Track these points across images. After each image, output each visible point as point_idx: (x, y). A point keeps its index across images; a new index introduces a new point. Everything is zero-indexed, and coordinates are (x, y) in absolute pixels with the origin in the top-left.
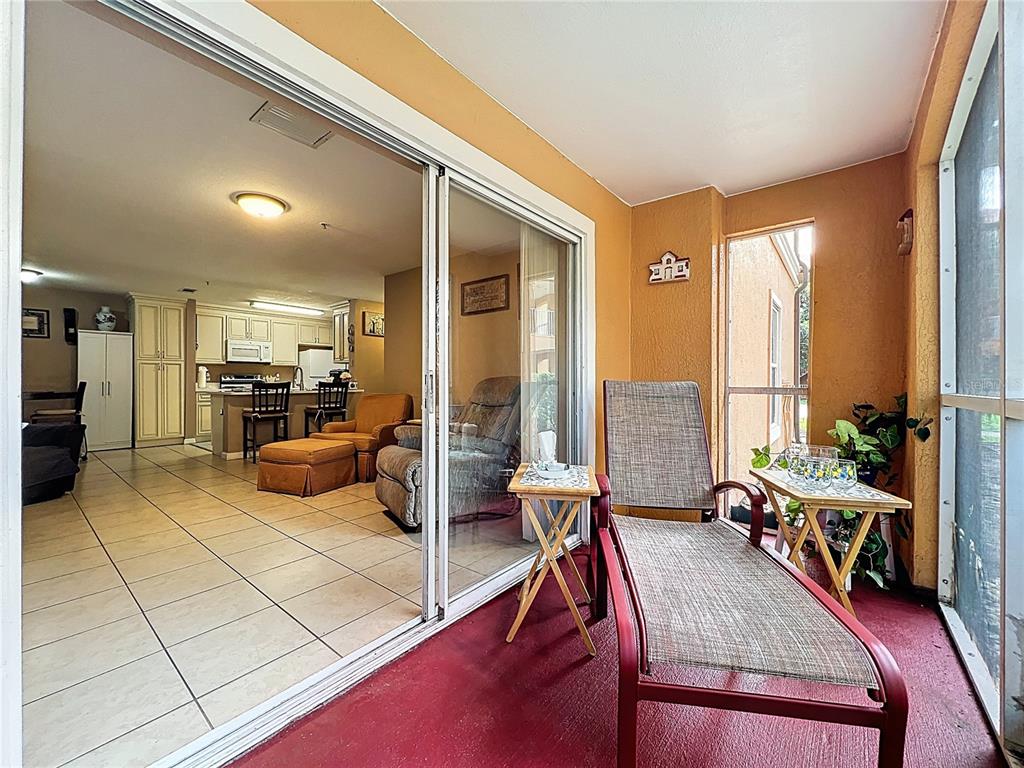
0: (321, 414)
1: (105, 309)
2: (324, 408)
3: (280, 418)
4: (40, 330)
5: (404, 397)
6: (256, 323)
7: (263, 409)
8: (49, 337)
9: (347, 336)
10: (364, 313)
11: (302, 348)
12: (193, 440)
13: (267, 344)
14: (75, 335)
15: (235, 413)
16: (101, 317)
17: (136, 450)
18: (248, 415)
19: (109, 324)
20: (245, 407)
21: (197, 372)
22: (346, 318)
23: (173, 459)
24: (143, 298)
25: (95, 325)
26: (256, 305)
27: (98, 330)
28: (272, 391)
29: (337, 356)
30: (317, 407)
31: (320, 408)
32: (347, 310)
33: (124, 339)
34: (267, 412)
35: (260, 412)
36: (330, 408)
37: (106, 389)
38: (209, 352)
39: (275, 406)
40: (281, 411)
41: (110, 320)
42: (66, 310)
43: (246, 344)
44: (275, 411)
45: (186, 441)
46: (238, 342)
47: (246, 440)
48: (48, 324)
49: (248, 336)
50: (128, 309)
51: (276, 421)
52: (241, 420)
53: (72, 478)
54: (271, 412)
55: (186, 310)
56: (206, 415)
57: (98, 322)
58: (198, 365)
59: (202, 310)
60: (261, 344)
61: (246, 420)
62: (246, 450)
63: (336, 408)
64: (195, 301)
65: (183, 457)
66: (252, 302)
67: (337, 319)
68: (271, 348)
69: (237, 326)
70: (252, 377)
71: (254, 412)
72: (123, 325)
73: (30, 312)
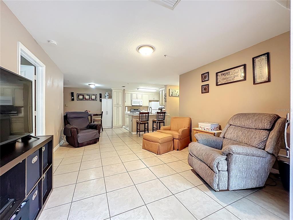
0: (157, 122)
1: (107, 93)
2: (158, 120)
3: (146, 123)
4: (95, 99)
5: (188, 118)
6: (139, 94)
7: (142, 120)
9: (164, 97)
10: (169, 89)
11: (150, 101)
12: (124, 127)
13: (141, 100)
14: (101, 100)
15: (135, 121)
16: (106, 95)
17: (113, 129)
18: (138, 122)
20: (137, 119)
21: (125, 108)
22: (164, 91)
23: (120, 132)
24: (114, 90)
26: (139, 89)
27: (106, 98)
28: (144, 115)
29: (161, 103)
30: (156, 120)
31: (157, 120)
32: (164, 89)
33: (110, 100)
34: (143, 121)
35: (141, 121)
36: (160, 120)
37: (107, 113)
38: (128, 103)
39: (145, 119)
40: (146, 121)
41: (108, 96)
42: (100, 94)
43: (136, 100)
44: (145, 121)
45: (123, 127)
46: (135, 100)
47: (137, 129)
48: (97, 97)
49: (137, 98)
50: (111, 93)
51: (145, 124)
52: (136, 123)
53: (98, 138)
54: (144, 121)
55: (123, 92)
56: (127, 120)
58: (126, 107)
59: (126, 92)
60: (140, 100)
61: (137, 123)
62: (137, 132)
63: (162, 120)
64: (125, 89)
65: (122, 132)
66: (138, 89)
67: (161, 92)
68: (142, 102)
69: (134, 96)
70: (138, 110)
71: (140, 121)
72: (110, 97)
73: (93, 95)
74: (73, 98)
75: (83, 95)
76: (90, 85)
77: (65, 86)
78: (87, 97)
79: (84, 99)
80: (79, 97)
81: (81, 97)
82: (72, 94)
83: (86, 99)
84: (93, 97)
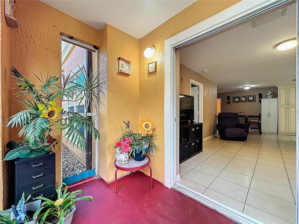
1: (269, 92)
4: (254, 100)
8: (255, 102)
14: (261, 100)
16: (268, 94)
19: (270, 96)
24: (280, 86)
25: (267, 97)
33: (275, 100)
37: (269, 115)
41: (271, 95)
42: (259, 94)
48: (255, 98)
50: (276, 91)
57: (267, 96)
72: (275, 95)
73: (251, 96)
74: (229, 101)
75: (239, 98)
76: (244, 88)
77: (219, 92)
78: (243, 99)
79: (240, 100)
80: (235, 99)
81: (237, 100)
82: (228, 98)
83: (243, 101)
84: (251, 98)
